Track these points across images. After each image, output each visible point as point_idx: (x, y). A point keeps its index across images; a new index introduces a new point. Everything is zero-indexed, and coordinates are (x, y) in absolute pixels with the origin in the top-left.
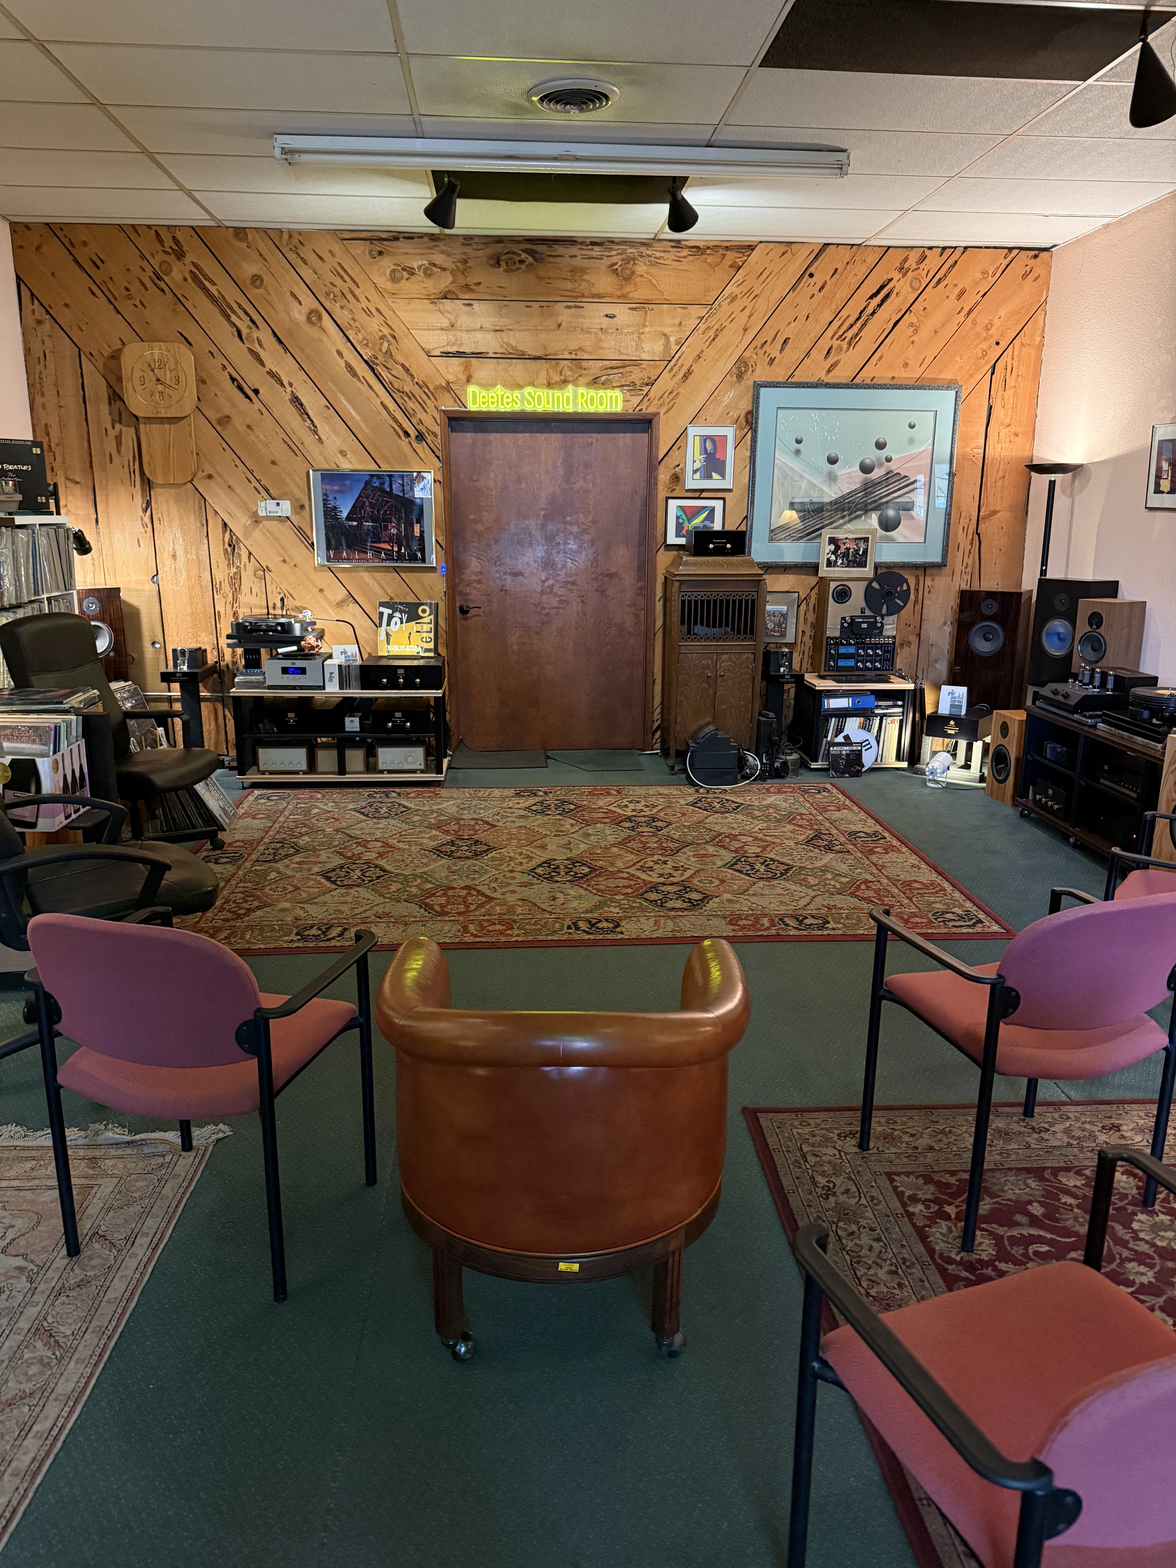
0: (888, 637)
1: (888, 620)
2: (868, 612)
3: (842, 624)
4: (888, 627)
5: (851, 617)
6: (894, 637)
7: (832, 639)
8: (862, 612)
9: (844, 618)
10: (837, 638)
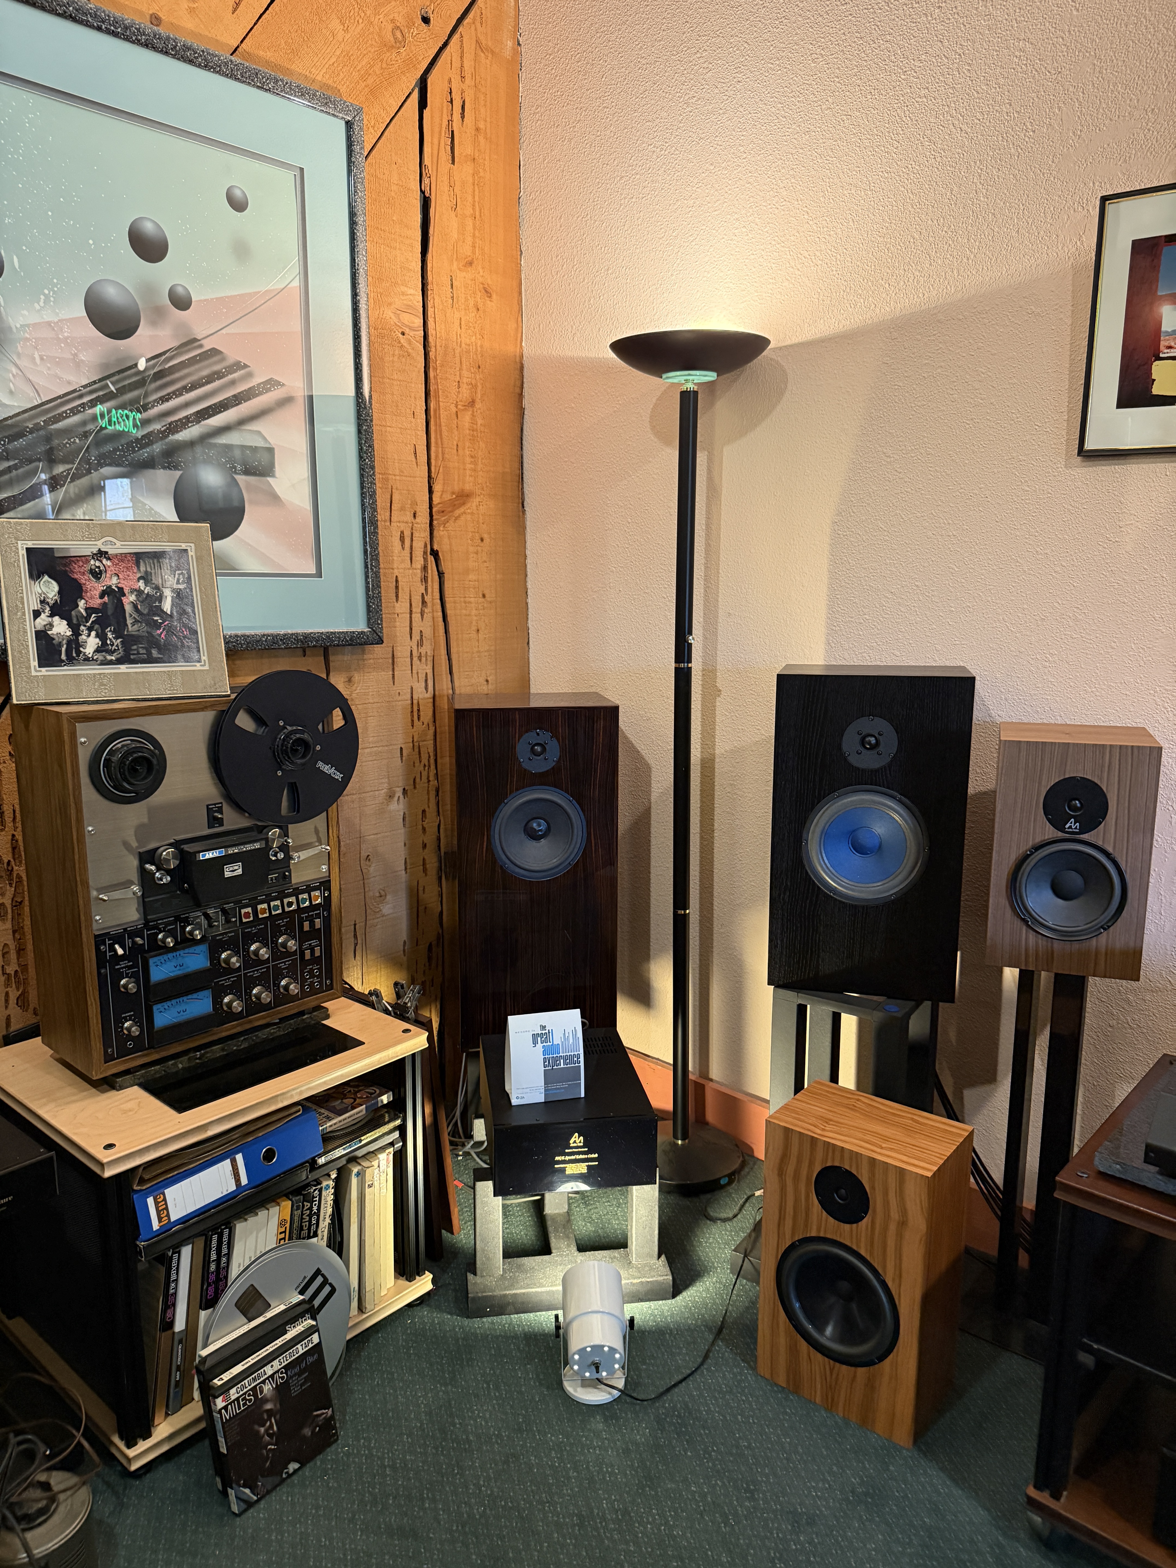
0: (309, 889)
1: (299, 832)
2: (232, 819)
3: (145, 878)
4: (304, 855)
5: (176, 845)
6: (325, 885)
7: (119, 939)
8: (214, 821)
9: (149, 856)
10: (134, 933)
